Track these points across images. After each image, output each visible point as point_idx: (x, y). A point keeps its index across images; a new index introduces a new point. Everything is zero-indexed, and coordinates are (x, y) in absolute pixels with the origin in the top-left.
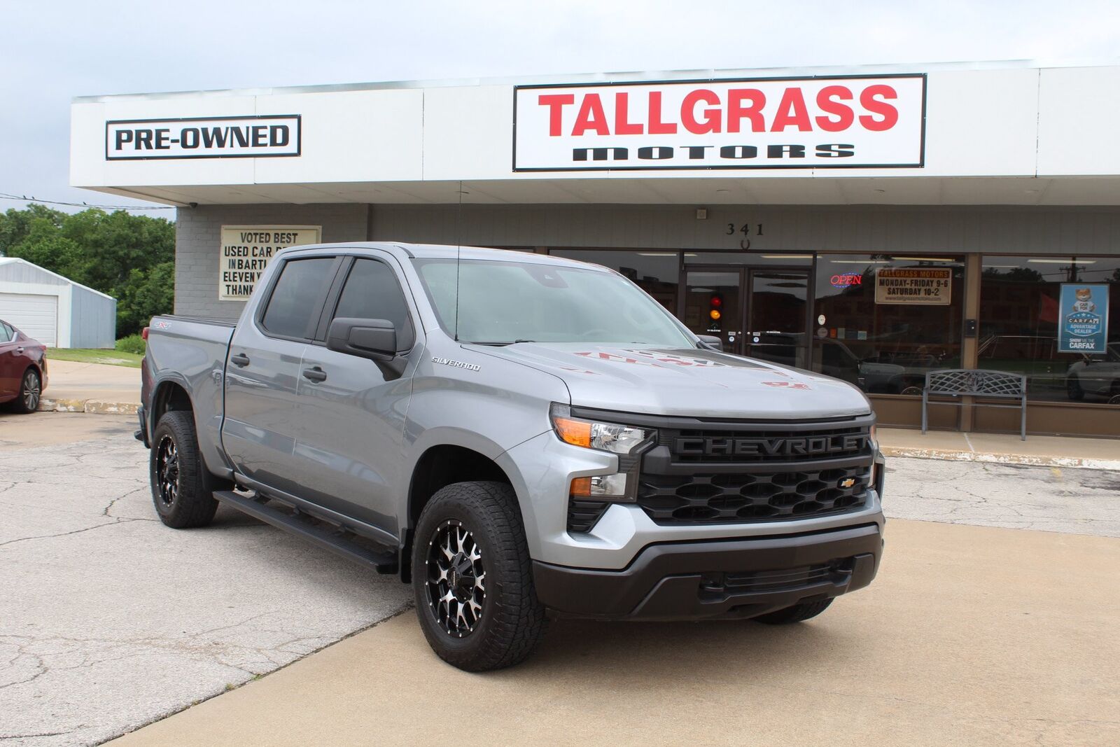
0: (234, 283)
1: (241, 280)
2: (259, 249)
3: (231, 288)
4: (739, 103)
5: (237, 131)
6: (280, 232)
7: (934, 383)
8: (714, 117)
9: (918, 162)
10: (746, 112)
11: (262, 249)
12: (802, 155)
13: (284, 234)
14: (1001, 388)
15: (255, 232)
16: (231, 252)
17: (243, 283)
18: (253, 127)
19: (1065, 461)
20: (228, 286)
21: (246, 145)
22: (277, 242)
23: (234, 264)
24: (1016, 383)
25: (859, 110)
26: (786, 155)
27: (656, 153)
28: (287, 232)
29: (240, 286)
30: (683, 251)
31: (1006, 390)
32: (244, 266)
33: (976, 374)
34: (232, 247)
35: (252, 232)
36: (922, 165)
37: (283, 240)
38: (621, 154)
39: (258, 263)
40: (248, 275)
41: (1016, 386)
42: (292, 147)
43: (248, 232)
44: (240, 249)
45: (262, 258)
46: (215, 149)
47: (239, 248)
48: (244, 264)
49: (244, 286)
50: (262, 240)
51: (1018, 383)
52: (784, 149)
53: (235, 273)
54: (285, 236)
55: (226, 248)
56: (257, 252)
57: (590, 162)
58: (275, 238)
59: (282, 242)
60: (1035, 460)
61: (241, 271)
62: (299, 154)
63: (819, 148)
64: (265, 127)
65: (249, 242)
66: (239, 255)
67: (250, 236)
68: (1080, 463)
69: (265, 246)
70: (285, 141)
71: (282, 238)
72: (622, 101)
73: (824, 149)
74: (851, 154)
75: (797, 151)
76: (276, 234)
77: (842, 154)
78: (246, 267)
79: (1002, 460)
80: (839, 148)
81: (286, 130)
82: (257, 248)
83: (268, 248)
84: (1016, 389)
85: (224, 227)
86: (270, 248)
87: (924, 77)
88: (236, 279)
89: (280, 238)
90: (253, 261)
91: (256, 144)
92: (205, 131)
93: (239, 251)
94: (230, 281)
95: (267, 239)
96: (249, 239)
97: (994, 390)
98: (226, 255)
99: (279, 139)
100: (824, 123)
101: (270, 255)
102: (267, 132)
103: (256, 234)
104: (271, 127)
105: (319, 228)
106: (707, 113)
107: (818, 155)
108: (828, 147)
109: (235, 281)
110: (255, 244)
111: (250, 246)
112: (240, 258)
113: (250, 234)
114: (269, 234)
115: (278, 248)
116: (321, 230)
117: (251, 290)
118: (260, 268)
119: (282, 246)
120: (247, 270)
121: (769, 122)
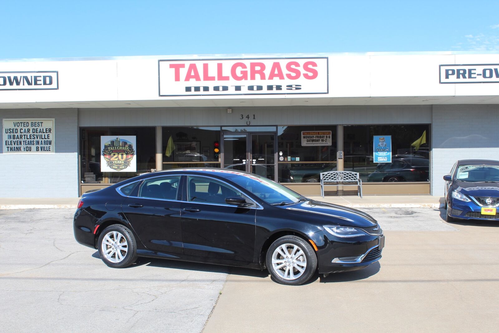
0: (11, 146)
1: (15, 144)
3: (9, 148)
4: (255, 68)
6: (34, 122)
7: (324, 177)
8: (245, 74)
9: (326, 92)
10: (258, 72)
11: (25, 130)
12: (281, 89)
13: (36, 123)
14: (350, 178)
16: (9, 131)
17: (16, 146)
18: (34, 76)
20: (8, 147)
21: (31, 84)
22: (33, 126)
23: (11, 137)
24: (355, 176)
25: (303, 71)
26: (274, 89)
27: (221, 89)
28: (37, 122)
29: (14, 147)
30: (221, 127)
31: (352, 178)
33: (340, 173)
34: (9, 129)
35: (19, 122)
36: (328, 93)
37: (36, 125)
38: (206, 89)
39: (23, 136)
40: (18, 142)
41: (355, 177)
42: (54, 85)
43: (17, 122)
44: (14, 130)
45: (25, 134)
47: (13, 129)
48: (16, 137)
49: (16, 147)
50: (25, 125)
51: (356, 176)
52: (274, 87)
53: (11, 141)
54: (37, 123)
55: (6, 129)
56: (22, 131)
57: (193, 92)
58: (31, 124)
59: (35, 126)
60: (374, 205)
61: (14, 140)
62: (58, 88)
63: (287, 86)
64: (40, 77)
65: (18, 126)
66: (13, 133)
67: (18, 124)
69: (26, 128)
70: (51, 83)
71: (35, 124)
72: (206, 67)
73: (290, 87)
74: (300, 89)
75: (279, 88)
76: (32, 123)
77: (297, 89)
80: (296, 86)
81: (51, 78)
82: (22, 129)
83: (28, 129)
84: (355, 178)
85: (4, 120)
87: (327, 58)
88: (12, 144)
89: (34, 124)
90: (20, 135)
91: (36, 84)
93: (13, 131)
94: (9, 145)
95: (28, 125)
96: (18, 125)
97: (347, 179)
98: (6, 133)
99: (48, 82)
100: (289, 76)
101: (29, 133)
102: (42, 79)
103: (21, 123)
104: (43, 76)
105: (54, 119)
106: (242, 72)
107: (287, 89)
108: (291, 86)
109: (11, 145)
110: (21, 128)
111: (19, 129)
112: (14, 134)
113: (18, 123)
114: (28, 123)
115: (33, 129)
116: (54, 121)
117: (20, 149)
118: (25, 139)
119: (35, 128)
120: (18, 140)
121: (267, 76)
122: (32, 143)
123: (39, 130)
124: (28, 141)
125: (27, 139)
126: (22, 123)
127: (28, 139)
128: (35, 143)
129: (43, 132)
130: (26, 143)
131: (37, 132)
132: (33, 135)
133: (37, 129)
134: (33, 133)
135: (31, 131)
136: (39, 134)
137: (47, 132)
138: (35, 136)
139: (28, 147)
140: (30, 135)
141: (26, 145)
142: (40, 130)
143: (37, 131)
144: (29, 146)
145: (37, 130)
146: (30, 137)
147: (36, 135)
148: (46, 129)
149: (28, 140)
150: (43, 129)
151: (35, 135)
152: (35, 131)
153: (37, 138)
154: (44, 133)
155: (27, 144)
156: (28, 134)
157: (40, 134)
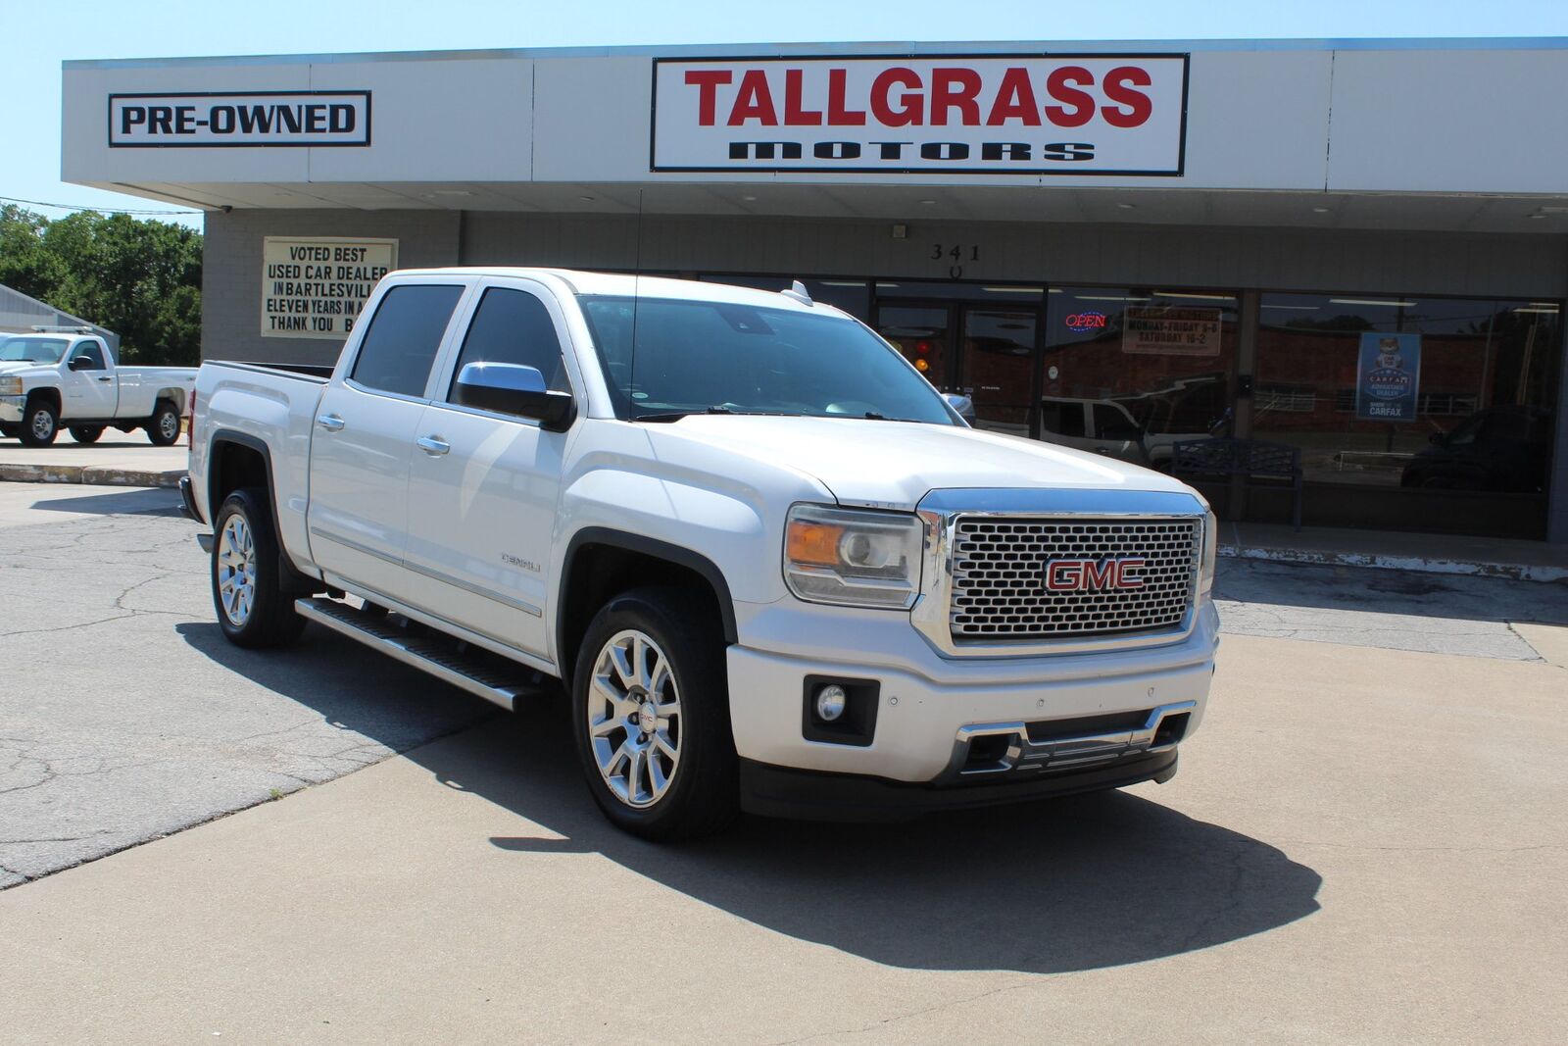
0: (282, 314)
1: (290, 310)
2: (315, 269)
3: (276, 321)
4: (946, 87)
5: (285, 110)
6: (343, 247)
7: (1184, 455)
8: (913, 104)
9: (1175, 168)
10: (955, 99)
11: (319, 269)
12: (1027, 157)
13: (349, 249)
15: (310, 246)
16: (277, 272)
17: (293, 314)
18: (307, 107)
19: (1354, 559)
20: (273, 318)
21: (298, 130)
22: (340, 259)
23: (281, 289)
25: (1101, 99)
26: (1006, 156)
27: (837, 150)
28: (352, 247)
29: (289, 318)
30: (873, 280)
32: (294, 292)
34: (279, 266)
35: (306, 246)
36: (1180, 172)
37: (347, 257)
38: (792, 150)
39: (314, 287)
40: (299, 304)
42: (358, 134)
43: (300, 246)
44: (289, 269)
45: (318, 281)
46: (256, 135)
47: (288, 267)
48: (294, 289)
49: (295, 318)
50: (319, 256)
52: (1005, 148)
53: (282, 301)
54: (349, 252)
55: (270, 266)
56: (312, 272)
57: (752, 160)
58: (336, 254)
59: (345, 260)
60: (1316, 557)
61: (290, 298)
62: (368, 143)
63: (1048, 147)
64: (323, 107)
65: (302, 259)
66: (287, 277)
67: (302, 252)
68: (1373, 561)
69: (323, 264)
70: (350, 126)
71: (346, 254)
72: (794, 80)
73: (1056, 150)
74: (1091, 156)
75: (1020, 151)
76: (337, 249)
77: (1078, 157)
78: (297, 292)
79: (1274, 556)
80: (1075, 148)
81: (350, 110)
82: (312, 268)
83: (326, 268)
85: (268, 239)
86: (330, 268)
87: (1186, 57)
88: (283, 308)
89: (342, 254)
90: (306, 284)
91: (310, 129)
92: (243, 110)
93: (288, 272)
94: (276, 310)
95: (326, 257)
96: (302, 256)
98: (270, 276)
99: (342, 123)
100: (1055, 115)
101: (330, 278)
102: (326, 113)
103: (310, 249)
104: (331, 106)
105: (395, 241)
106: (905, 99)
107: (1047, 157)
108: (1060, 147)
109: (282, 311)
110: (310, 263)
111: (303, 265)
112: (289, 280)
113: (303, 248)
114: (328, 249)
115: (339, 268)
116: (397, 245)
117: (304, 324)
118: (317, 294)
119: (345, 264)
120: (299, 297)
121: (985, 111)
122: (336, 307)
123: (354, 271)
124: (326, 302)
125: (323, 295)
126: (312, 249)
127: (326, 295)
128: (343, 307)
129: (366, 279)
130: (319, 306)
131: (350, 276)
132: (339, 285)
133: (351, 268)
134: (339, 278)
135: (334, 274)
136: (354, 282)
137: (376, 276)
138: (344, 289)
139: (324, 319)
140: (331, 285)
141: (319, 312)
142: (358, 269)
143: (349, 273)
144: (326, 316)
145: (350, 271)
146: (331, 290)
147: (347, 286)
148: (374, 269)
149: (324, 299)
150: (365, 269)
151: (343, 286)
152: (344, 273)
153: (349, 294)
154: (369, 279)
155: (321, 309)
156: (327, 283)
157: (358, 282)
